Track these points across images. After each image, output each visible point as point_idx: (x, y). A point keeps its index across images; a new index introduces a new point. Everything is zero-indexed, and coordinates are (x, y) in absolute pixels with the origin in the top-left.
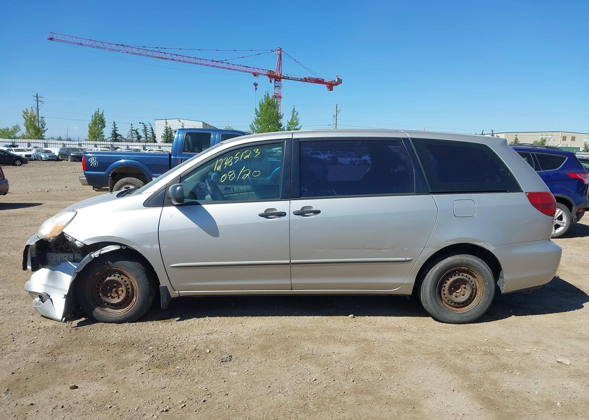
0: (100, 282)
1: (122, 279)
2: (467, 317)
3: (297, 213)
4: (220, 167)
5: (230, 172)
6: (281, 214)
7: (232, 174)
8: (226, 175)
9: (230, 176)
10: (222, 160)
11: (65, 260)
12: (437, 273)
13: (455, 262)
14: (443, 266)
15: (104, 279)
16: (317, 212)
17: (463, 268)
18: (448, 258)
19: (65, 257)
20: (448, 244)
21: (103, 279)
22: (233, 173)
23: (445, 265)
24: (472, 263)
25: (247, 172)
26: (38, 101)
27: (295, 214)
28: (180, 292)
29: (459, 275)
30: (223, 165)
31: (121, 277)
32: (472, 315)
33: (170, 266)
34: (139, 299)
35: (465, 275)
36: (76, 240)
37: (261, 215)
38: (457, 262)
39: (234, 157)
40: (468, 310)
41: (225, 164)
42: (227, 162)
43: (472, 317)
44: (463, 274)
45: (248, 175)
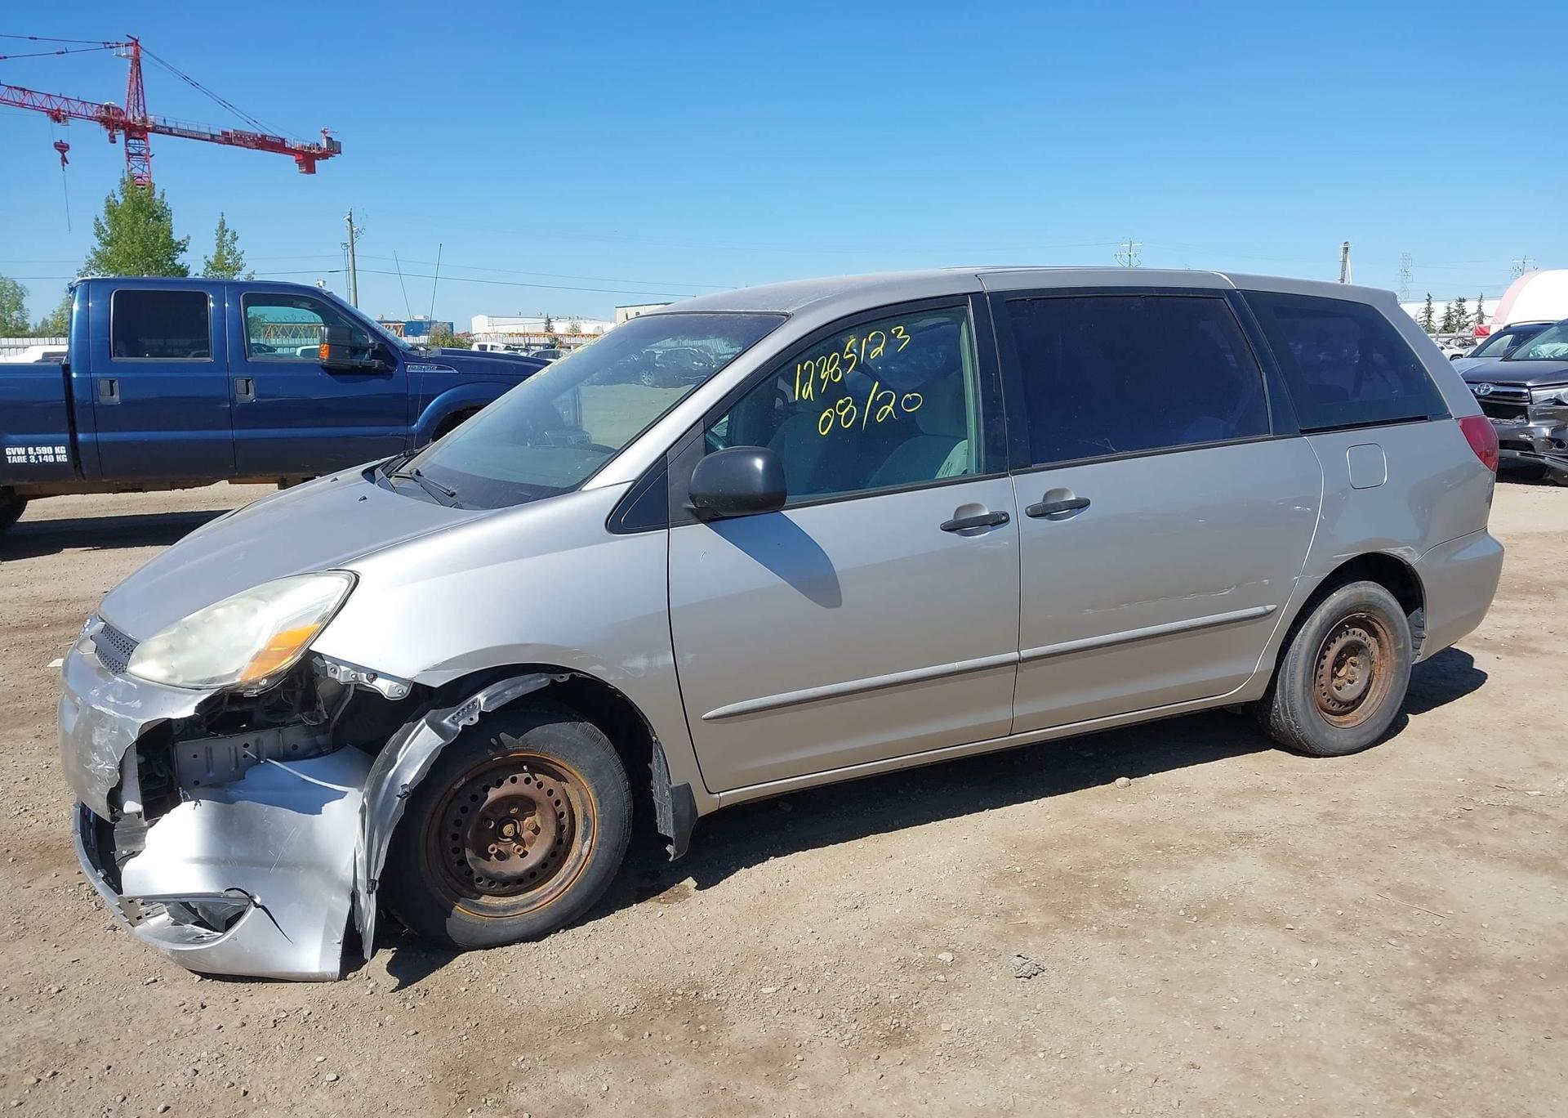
0: (464, 810)
1: (540, 785)
3: (1036, 513)
4: (810, 388)
5: (841, 402)
6: (997, 520)
7: (848, 409)
8: (831, 413)
9: (843, 414)
10: (810, 365)
11: (245, 756)
12: (1315, 637)
13: (1348, 603)
14: (1327, 616)
15: (477, 799)
16: (1081, 505)
17: (1358, 615)
18: (1334, 594)
19: (246, 746)
20: (1346, 557)
21: (474, 798)
22: (850, 406)
23: (1331, 612)
24: (1377, 600)
25: (886, 400)
27: (1031, 516)
28: (723, 795)
29: (1349, 634)
30: (818, 383)
31: (536, 779)
33: (704, 716)
34: (600, 844)
35: (1358, 630)
36: (375, 675)
37: (949, 528)
38: (1352, 602)
39: (841, 356)
40: (1361, 718)
41: (823, 377)
42: (826, 370)
44: (1355, 629)
45: (890, 408)
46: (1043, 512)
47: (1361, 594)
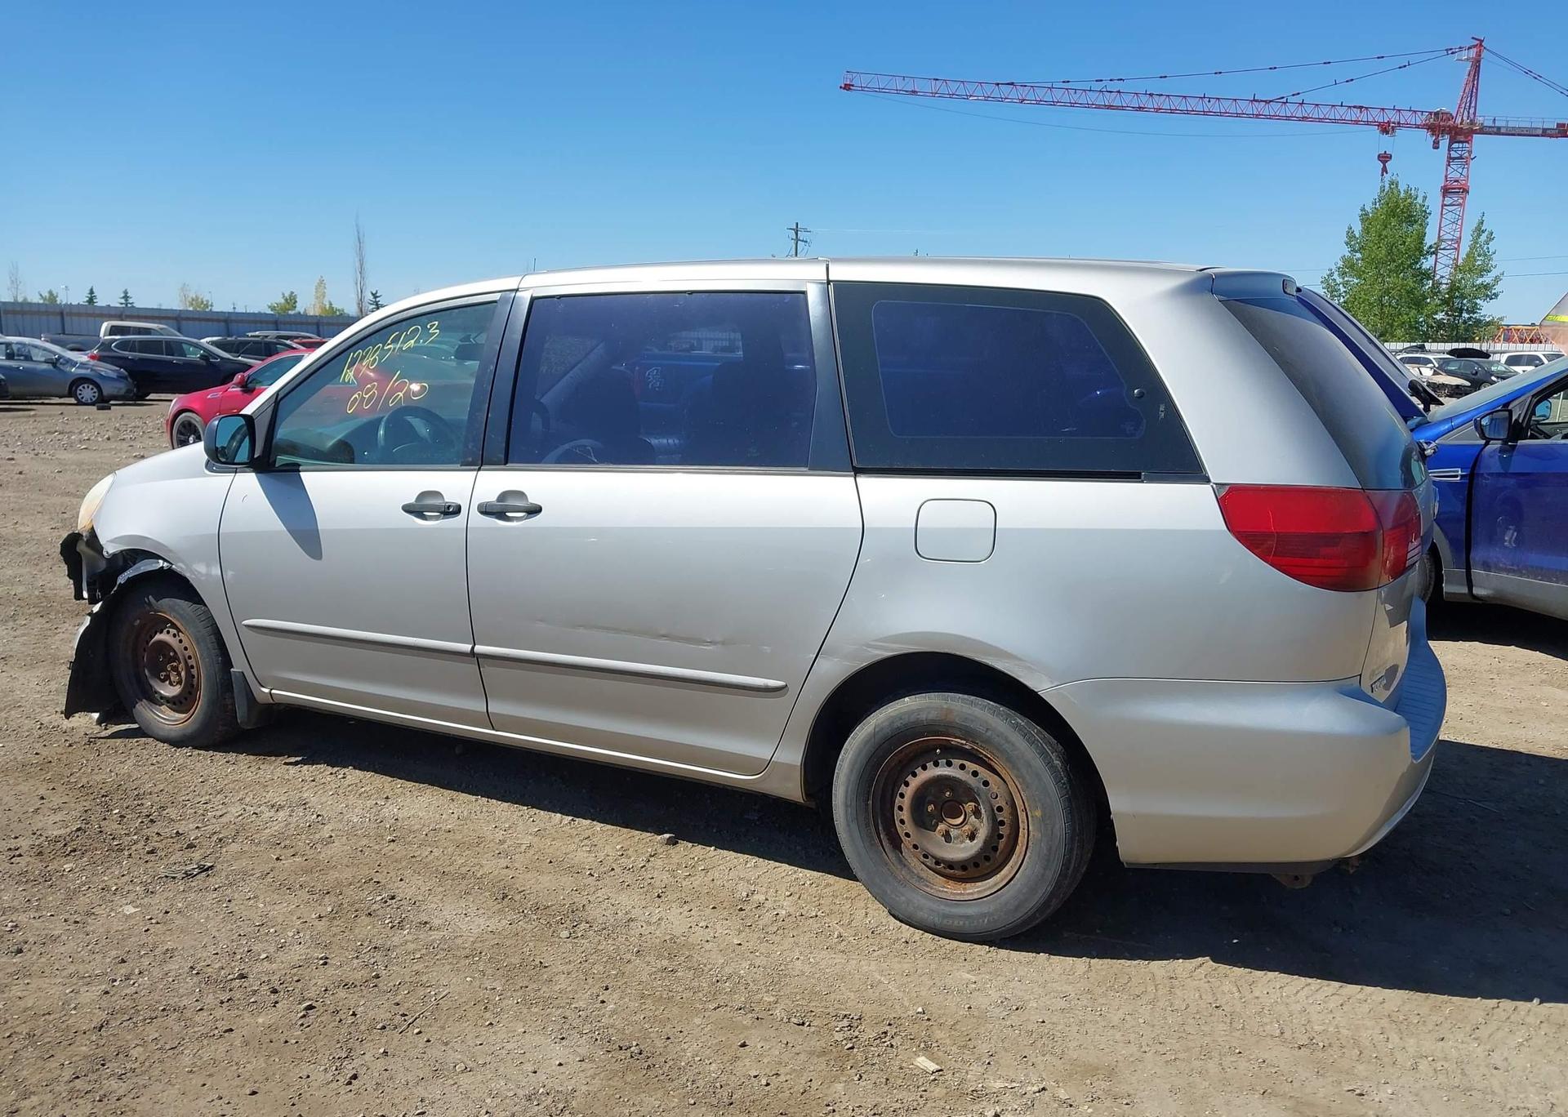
0: (148, 642)
1: (181, 642)
2: (967, 917)
3: (486, 510)
4: (354, 373)
5: (369, 386)
6: (451, 510)
7: (372, 392)
9: (367, 396)
10: (359, 353)
12: (865, 746)
13: (923, 716)
14: (887, 723)
15: (152, 638)
16: (535, 511)
17: (955, 741)
18: (907, 699)
20: (893, 650)
23: (892, 720)
24: (982, 730)
25: (401, 387)
26: (797, 240)
27: (482, 513)
28: (273, 691)
29: (949, 764)
30: (361, 368)
31: (179, 636)
32: (984, 915)
33: (246, 622)
34: (203, 695)
35: (971, 766)
37: (408, 509)
38: (931, 716)
39: (383, 347)
40: (976, 897)
41: (365, 364)
42: (370, 358)
43: (984, 925)
44: (965, 762)
45: (401, 394)
46: (496, 511)
47: (949, 711)
